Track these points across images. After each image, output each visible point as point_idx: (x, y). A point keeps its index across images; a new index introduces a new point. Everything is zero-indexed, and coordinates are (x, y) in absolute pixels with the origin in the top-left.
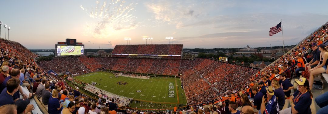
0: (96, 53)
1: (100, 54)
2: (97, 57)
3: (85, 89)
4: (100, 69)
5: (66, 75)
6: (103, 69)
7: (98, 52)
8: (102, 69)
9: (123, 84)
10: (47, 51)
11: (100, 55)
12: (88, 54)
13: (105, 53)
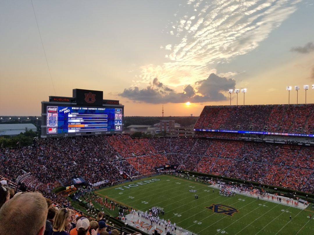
0: (153, 127)
1: (165, 129)
2: (155, 138)
3: (124, 221)
4: (165, 168)
5: (73, 186)
6: (171, 167)
7: (159, 124)
8: (168, 168)
9: (225, 211)
10: (15, 121)
11: (165, 133)
12: (132, 130)
13: (176, 126)
